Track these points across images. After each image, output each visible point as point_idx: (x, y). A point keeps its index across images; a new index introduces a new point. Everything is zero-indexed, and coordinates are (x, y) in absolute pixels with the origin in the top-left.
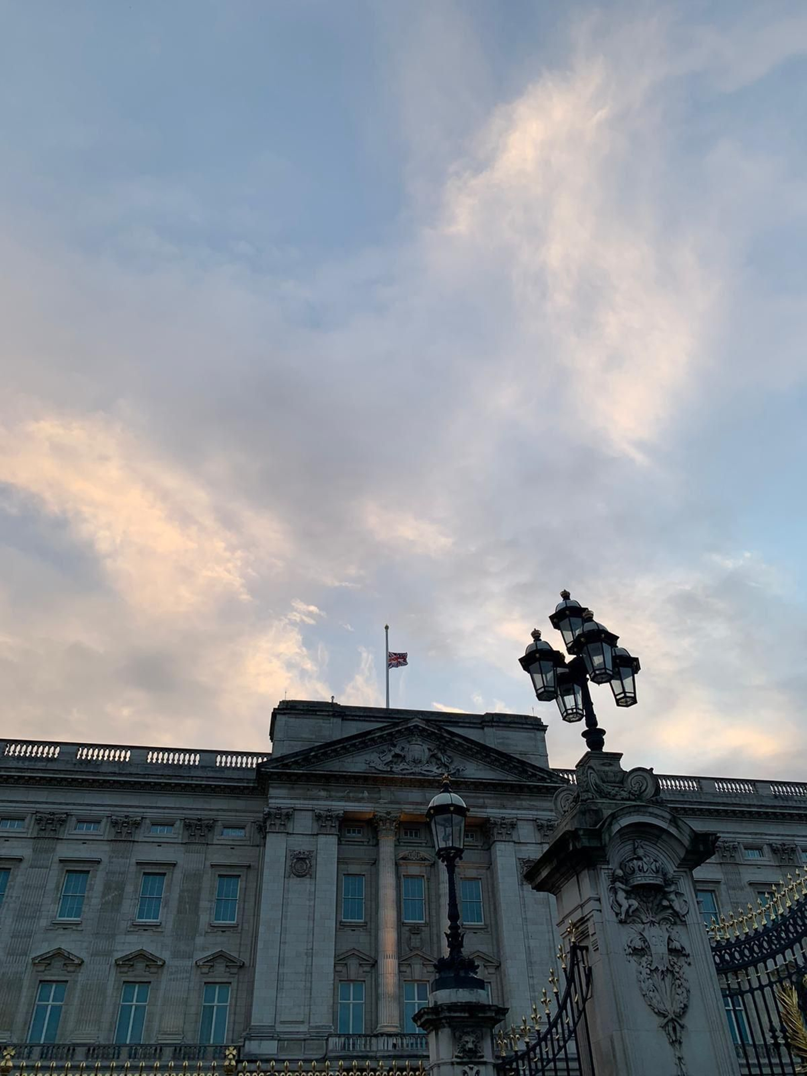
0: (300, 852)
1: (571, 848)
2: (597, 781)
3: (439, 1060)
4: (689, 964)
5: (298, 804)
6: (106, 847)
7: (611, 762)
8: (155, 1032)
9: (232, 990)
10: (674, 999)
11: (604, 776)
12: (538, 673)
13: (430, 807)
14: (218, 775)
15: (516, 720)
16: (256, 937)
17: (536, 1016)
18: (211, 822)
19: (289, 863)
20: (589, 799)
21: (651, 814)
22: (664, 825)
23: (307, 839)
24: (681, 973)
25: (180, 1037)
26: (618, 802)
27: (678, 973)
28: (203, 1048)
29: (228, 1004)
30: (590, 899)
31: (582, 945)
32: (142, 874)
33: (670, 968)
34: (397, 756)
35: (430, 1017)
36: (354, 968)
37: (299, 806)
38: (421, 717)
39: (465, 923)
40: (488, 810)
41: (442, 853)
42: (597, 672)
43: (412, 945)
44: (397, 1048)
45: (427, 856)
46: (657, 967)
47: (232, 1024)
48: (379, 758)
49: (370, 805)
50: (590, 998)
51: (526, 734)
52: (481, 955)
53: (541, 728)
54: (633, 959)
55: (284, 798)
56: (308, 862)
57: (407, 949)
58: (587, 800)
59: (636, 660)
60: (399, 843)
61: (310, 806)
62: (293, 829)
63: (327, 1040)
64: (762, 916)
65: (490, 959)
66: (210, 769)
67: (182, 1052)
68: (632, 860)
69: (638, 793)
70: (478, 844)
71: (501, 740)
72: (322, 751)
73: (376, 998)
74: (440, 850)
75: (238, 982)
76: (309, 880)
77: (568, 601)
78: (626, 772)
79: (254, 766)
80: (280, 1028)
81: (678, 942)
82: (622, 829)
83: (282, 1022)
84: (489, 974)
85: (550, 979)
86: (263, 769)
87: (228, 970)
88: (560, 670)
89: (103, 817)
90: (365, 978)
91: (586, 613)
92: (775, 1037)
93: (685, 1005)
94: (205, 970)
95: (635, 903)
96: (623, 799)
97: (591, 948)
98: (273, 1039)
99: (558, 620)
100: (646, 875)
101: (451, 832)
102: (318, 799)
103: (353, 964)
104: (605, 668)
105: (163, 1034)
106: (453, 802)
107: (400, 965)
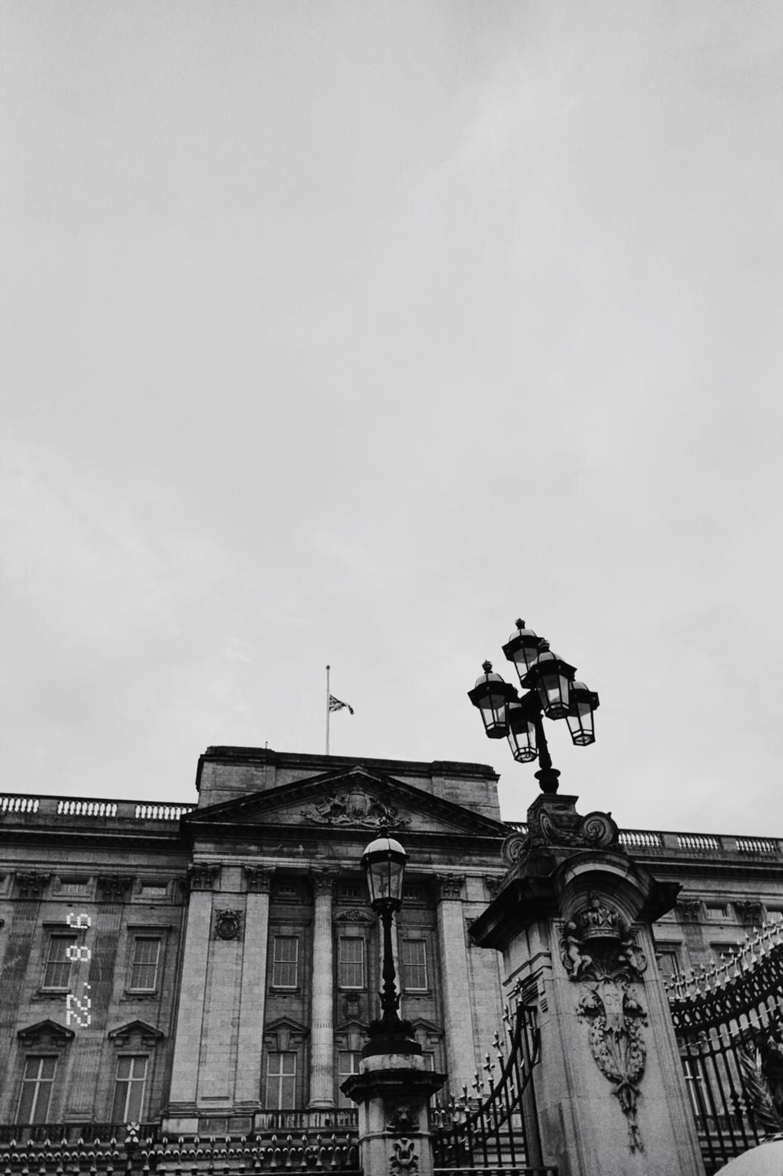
0: (227, 912)
1: (520, 899)
2: (551, 825)
3: (369, 1133)
4: (646, 1025)
5: (227, 859)
6: (10, 908)
7: (567, 806)
8: (62, 1112)
9: (149, 1064)
10: (629, 1062)
11: (558, 821)
12: (488, 708)
13: (366, 854)
14: (137, 827)
15: (466, 769)
16: (177, 1005)
17: (478, 1083)
18: (129, 879)
19: (215, 924)
20: (541, 845)
21: (609, 862)
22: (622, 873)
23: (234, 897)
24: (637, 1035)
25: (90, 1116)
26: (573, 849)
27: (634, 1034)
28: (115, 1128)
29: (144, 1079)
30: (539, 955)
31: (530, 1005)
32: (50, 937)
33: (625, 1028)
34: (335, 807)
35: (359, 1086)
36: (284, 1040)
37: (227, 861)
38: (363, 765)
39: (406, 989)
40: (434, 866)
41: (377, 905)
42: (553, 707)
43: (349, 1012)
44: (330, 1125)
45: (366, 915)
46: (611, 1029)
47: (148, 1101)
48: (317, 809)
49: (306, 860)
50: (537, 1063)
51: (477, 784)
52: (425, 1023)
53: (493, 777)
54: (584, 1020)
55: (210, 853)
56: (235, 923)
57: (344, 1017)
58: (539, 845)
59: (595, 695)
60: (337, 901)
61: (239, 862)
62: (220, 886)
63: (253, 1117)
64: (726, 974)
65: (433, 1028)
66: (128, 821)
67: (92, 1133)
68: (586, 912)
69: (594, 839)
70: (422, 903)
71: (450, 791)
72: (254, 801)
73: (307, 1070)
74: (376, 901)
75: (156, 1055)
76: (236, 942)
77: (522, 630)
78: (582, 817)
79: (178, 818)
80: (201, 1105)
81: (635, 1000)
82: (576, 877)
83: (204, 1099)
84: (432, 1043)
85: (494, 1043)
86: (187, 821)
87: (145, 1042)
88: (512, 705)
89: (7, 873)
90: (296, 1048)
91: (541, 643)
92: (736, 1104)
93: (640, 1069)
94: (119, 1042)
95: (589, 959)
96: (578, 846)
97: (540, 1009)
98: (194, 1117)
99: (512, 650)
100: (603, 928)
101: (387, 882)
102: (248, 854)
103: (284, 1035)
104: (561, 703)
105: (70, 1113)
106: (392, 849)
107: (335, 1035)
